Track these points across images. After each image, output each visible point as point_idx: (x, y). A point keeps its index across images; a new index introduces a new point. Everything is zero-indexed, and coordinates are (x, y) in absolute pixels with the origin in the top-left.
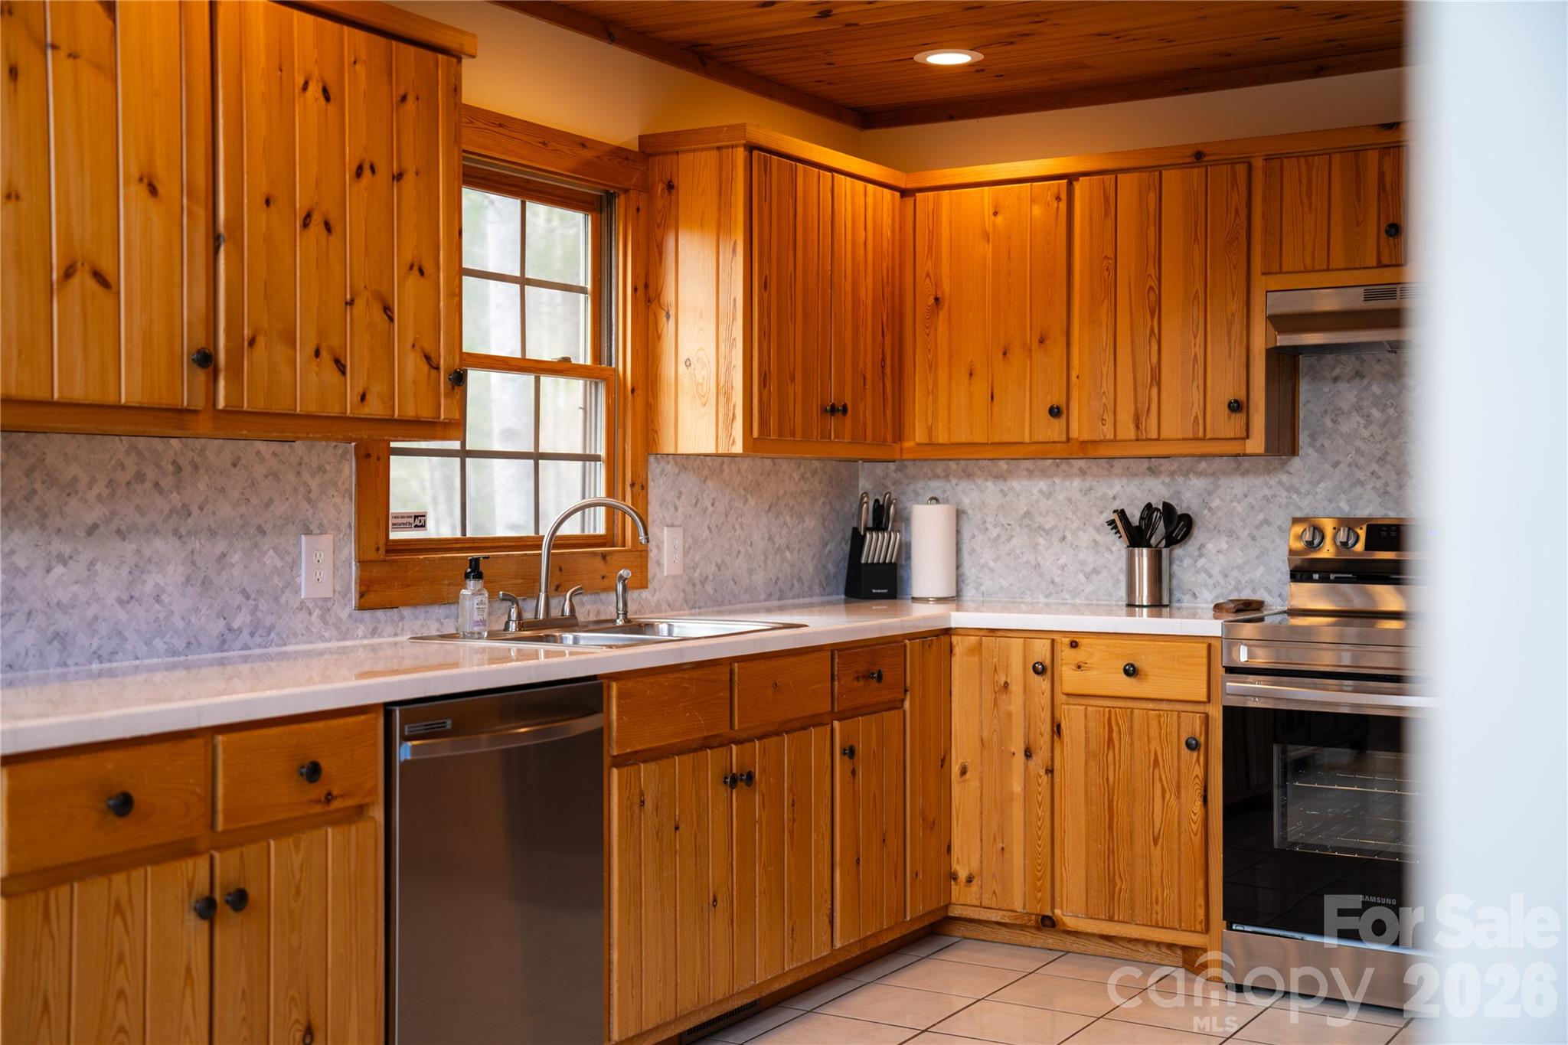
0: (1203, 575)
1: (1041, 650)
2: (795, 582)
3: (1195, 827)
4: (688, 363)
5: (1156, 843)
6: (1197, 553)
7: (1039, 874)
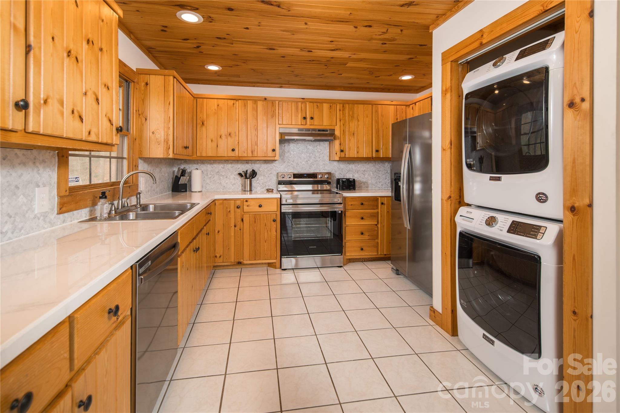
0: (258, 184)
1: (238, 203)
2: (164, 189)
3: (274, 238)
4: (153, 133)
5: (265, 242)
6: (257, 180)
7: (238, 253)
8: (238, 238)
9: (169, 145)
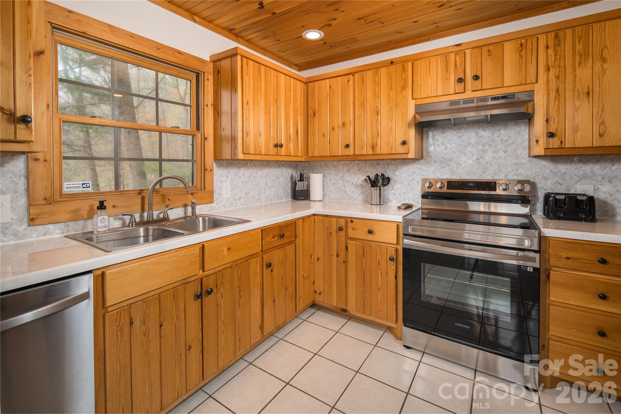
0: (393, 195)
1: (342, 222)
2: (276, 196)
3: (392, 287)
5: (379, 291)
6: (391, 189)
7: (341, 295)
8: (341, 273)
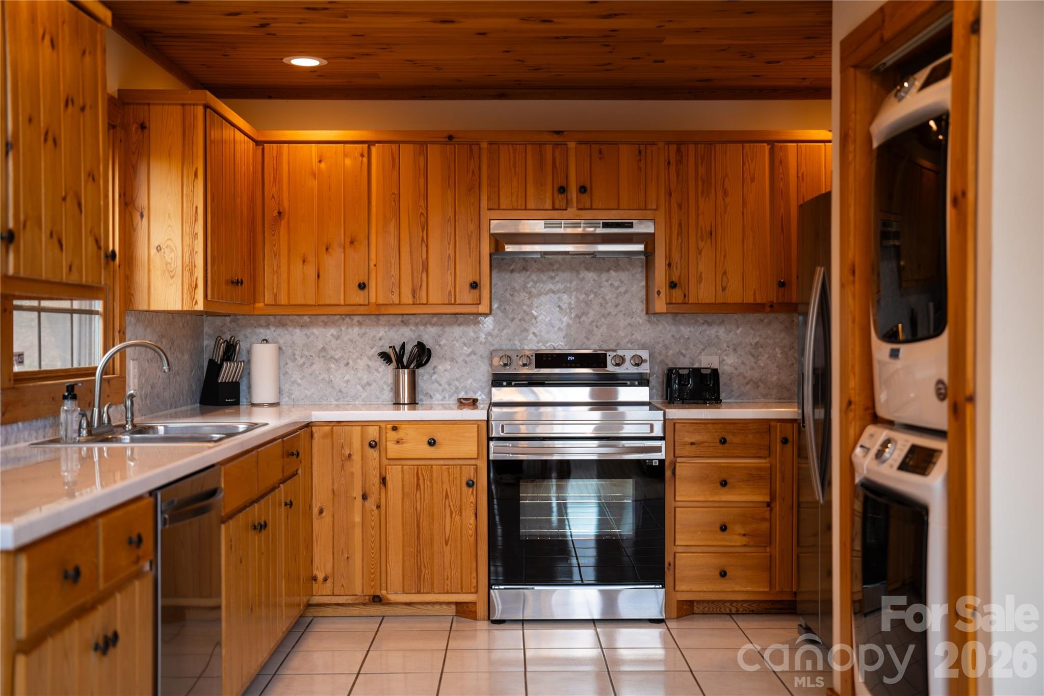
0: (436, 385)
1: (373, 433)
2: (181, 396)
3: (470, 532)
4: (159, 249)
5: (447, 544)
6: (432, 372)
7: (373, 571)
8: (373, 529)
9: (197, 279)
